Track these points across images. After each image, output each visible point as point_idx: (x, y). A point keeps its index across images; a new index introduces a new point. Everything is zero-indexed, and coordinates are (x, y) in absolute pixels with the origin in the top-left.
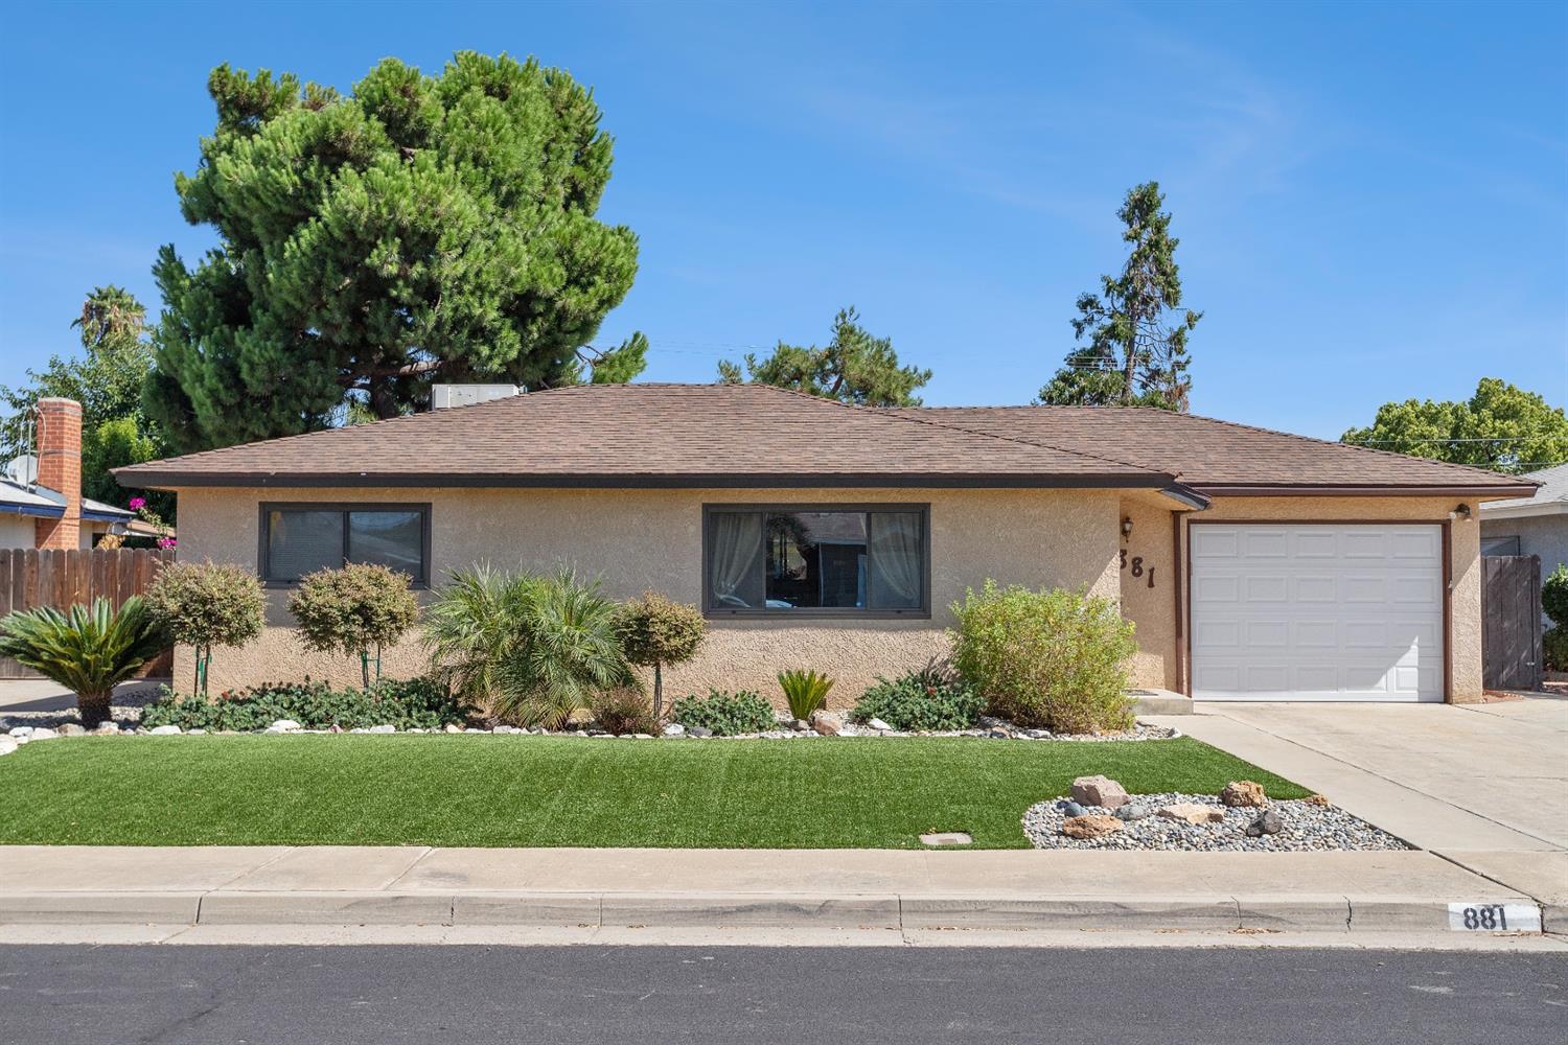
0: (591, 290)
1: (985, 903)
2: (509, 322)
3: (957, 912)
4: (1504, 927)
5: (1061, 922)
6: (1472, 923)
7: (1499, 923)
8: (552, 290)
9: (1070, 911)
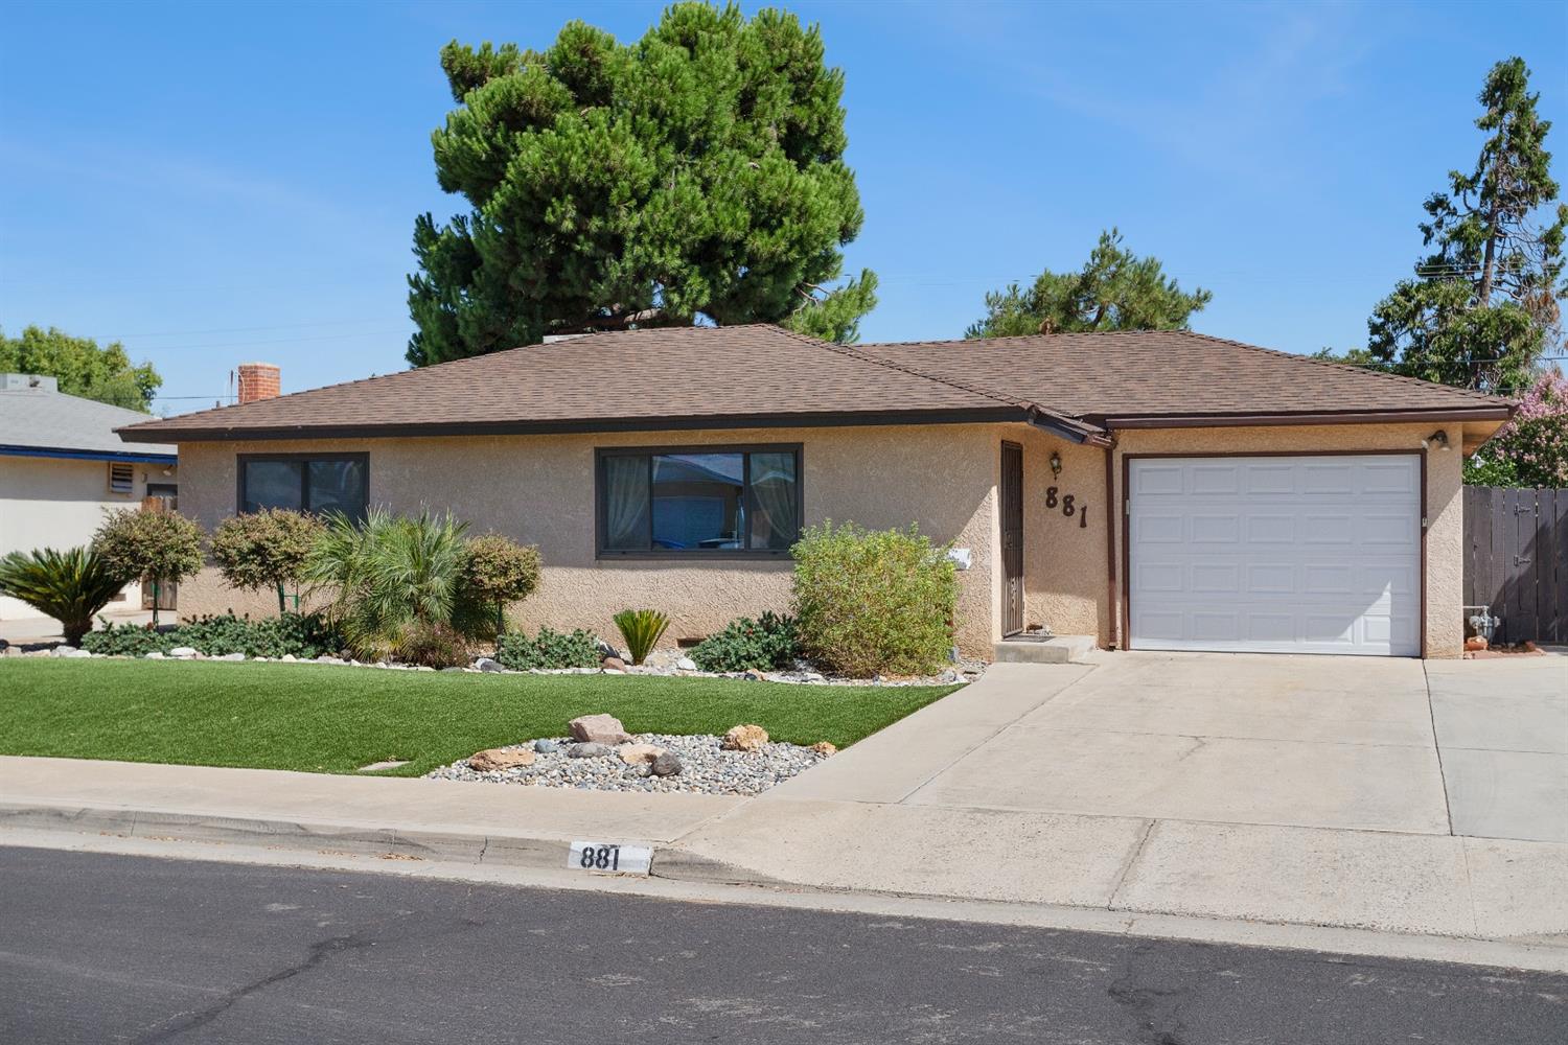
0: (779, 232)
1: (199, 817)
2: (697, 268)
3: (176, 824)
4: (615, 869)
5: (252, 839)
6: (587, 862)
7: (611, 863)
8: (739, 235)
9: (262, 829)
